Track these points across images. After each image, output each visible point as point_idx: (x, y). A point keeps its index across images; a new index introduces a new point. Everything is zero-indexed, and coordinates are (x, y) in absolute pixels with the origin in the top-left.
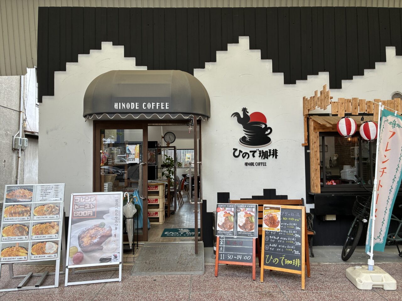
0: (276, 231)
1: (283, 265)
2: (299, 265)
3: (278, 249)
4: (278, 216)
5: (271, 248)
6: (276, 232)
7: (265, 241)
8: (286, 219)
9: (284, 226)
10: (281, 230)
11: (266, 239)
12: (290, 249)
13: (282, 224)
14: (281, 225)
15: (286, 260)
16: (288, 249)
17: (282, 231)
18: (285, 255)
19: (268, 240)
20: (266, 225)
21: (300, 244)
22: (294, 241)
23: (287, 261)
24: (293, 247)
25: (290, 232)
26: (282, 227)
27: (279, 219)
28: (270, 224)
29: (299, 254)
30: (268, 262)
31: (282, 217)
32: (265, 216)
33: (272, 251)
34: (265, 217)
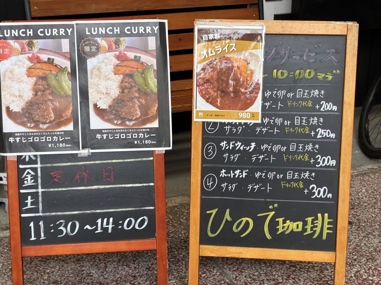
0: (243, 121)
1: (268, 236)
2: (325, 231)
3: (250, 187)
4: (251, 67)
5: (224, 185)
6: (245, 124)
7: (204, 161)
8: (282, 74)
9: (274, 100)
10: (263, 116)
11: (207, 154)
12: (296, 181)
13: (268, 94)
14: (264, 99)
15: (281, 220)
16: (289, 181)
17: (266, 120)
18: (276, 205)
19: (213, 155)
20: (207, 100)
21: (333, 162)
22: (312, 155)
23: (284, 222)
24: (307, 174)
25: (297, 121)
26: (267, 104)
27: (259, 77)
28: (222, 97)
29: (330, 195)
30: (213, 232)
31: (267, 70)
32: (200, 66)
33: (228, 193)
34: (203, 69)
